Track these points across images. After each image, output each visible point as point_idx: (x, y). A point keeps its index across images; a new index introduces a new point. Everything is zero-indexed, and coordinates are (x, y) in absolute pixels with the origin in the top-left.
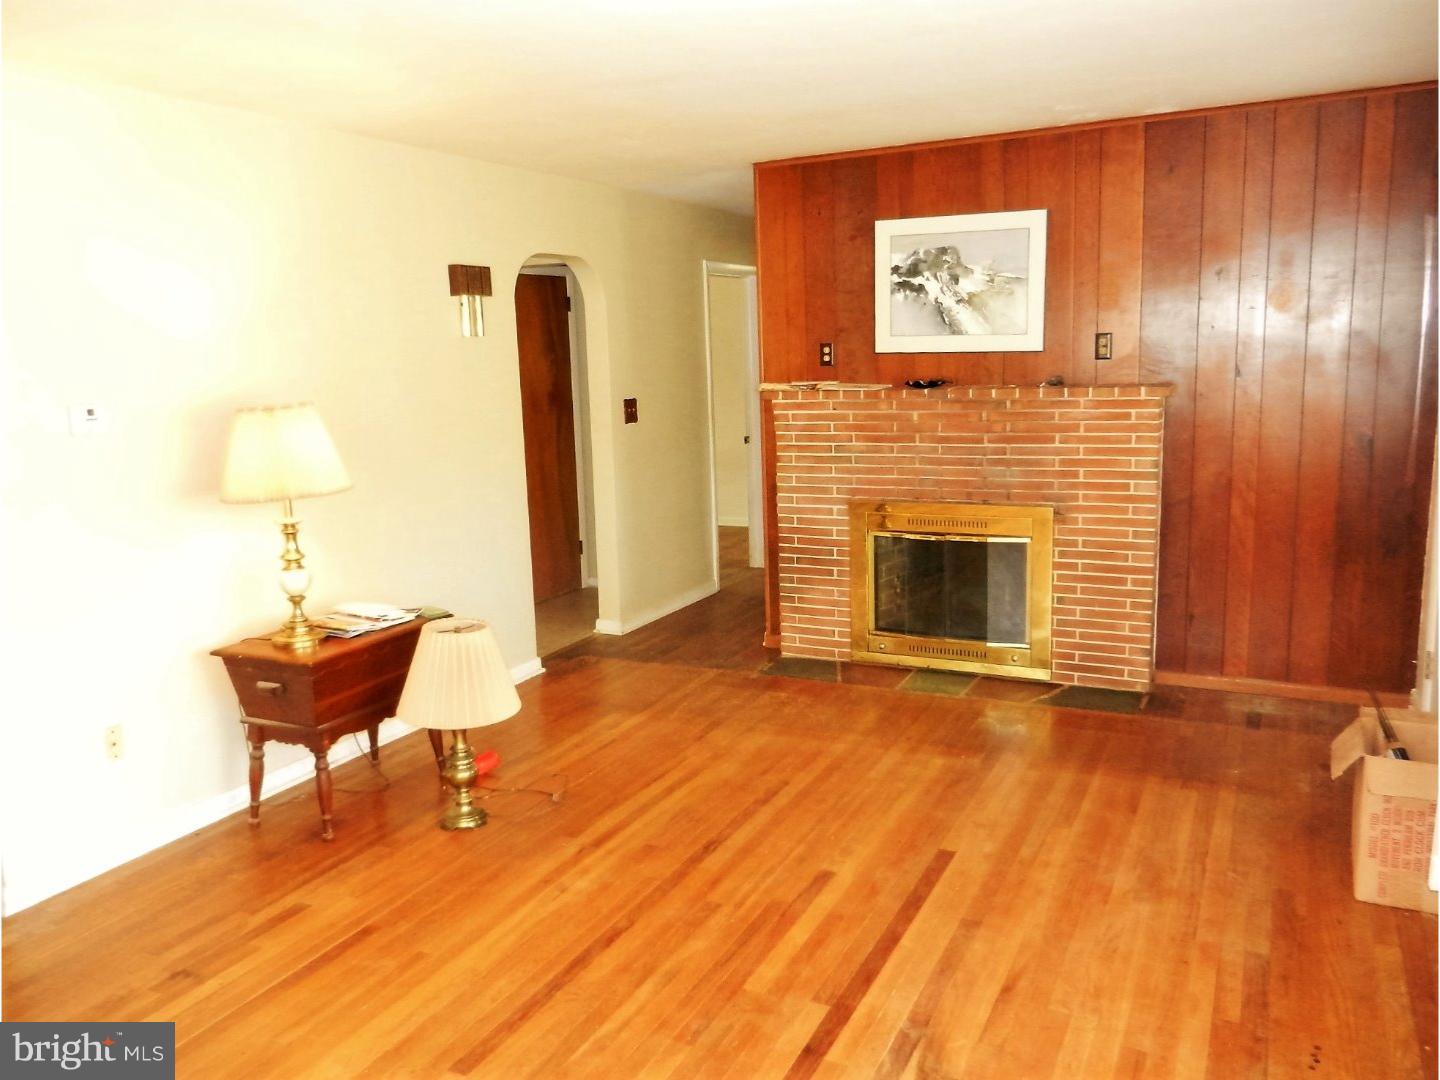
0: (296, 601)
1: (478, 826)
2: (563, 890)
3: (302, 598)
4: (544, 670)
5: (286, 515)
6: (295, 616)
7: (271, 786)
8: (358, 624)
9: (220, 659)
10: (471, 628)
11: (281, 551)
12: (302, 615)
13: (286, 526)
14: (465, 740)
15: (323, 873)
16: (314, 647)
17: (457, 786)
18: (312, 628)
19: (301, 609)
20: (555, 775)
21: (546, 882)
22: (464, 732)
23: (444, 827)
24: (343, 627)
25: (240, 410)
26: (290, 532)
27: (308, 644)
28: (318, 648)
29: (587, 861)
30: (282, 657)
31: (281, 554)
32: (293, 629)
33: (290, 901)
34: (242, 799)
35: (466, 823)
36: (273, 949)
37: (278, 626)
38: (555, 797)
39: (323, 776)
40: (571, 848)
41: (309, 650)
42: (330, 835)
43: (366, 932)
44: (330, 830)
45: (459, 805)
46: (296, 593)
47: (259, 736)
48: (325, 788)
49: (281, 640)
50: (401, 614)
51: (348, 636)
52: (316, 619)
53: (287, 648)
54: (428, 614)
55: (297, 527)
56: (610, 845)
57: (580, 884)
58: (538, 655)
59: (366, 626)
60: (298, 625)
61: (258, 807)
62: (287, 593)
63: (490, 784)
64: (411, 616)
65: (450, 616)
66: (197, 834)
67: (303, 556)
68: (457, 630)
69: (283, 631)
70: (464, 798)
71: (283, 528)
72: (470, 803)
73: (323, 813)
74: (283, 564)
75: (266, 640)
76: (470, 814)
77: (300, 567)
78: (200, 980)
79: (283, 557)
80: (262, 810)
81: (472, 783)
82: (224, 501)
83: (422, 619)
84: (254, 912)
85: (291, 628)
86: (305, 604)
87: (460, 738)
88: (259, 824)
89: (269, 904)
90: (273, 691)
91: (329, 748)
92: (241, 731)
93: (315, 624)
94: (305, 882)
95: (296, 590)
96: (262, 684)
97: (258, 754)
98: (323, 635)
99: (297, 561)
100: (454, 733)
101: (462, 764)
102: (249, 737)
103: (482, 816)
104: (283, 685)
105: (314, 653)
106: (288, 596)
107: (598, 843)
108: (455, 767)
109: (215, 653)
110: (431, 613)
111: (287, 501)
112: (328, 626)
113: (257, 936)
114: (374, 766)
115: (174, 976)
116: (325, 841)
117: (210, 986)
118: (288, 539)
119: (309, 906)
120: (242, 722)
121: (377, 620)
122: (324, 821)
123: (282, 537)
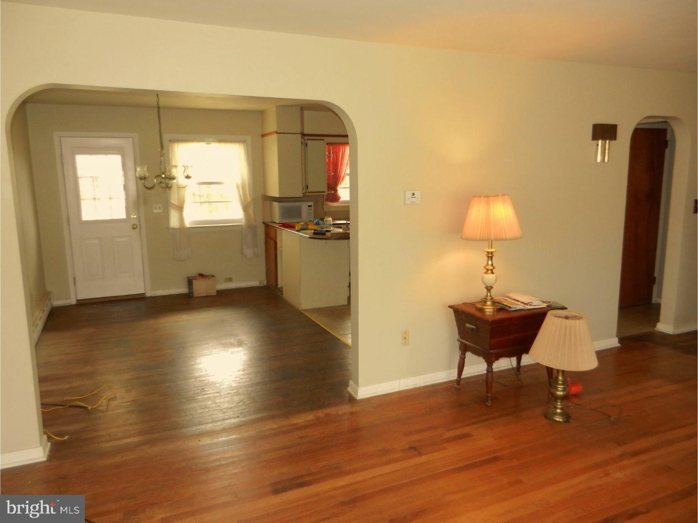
0: (489, 289)
1: (564, 422)
2: (607, 475)
3: (492, 288)
4: (619, 345)
5: (489, 248)
6: (487, 296)
7: (466, 373)
8: (517, 304)
9: (451, 310)
10: (575, 318)
11: (485, 264)
12: (491, 296)
13: (488, 252)
14: (563, 376)
15: (482, 421)
16: (494, 312)
17: (556, 398)
18: (494, 303)
19: (490, 293)
20: (614, 406)
21: (597, 466)
22: (563, 372)
23: (546, 417)
24: (509, 305)
25: (474, 196)
26: (490, 256)
27: (491, 310)
28: (495, 313)
29: (625, 462)
30: (478, 314)
31: (484, 266)
32: (485, 302)
33: (466, 430)
34: (454, 375)
35: (558, 419)
36: (453, 451)
37: (479, 300)
38: (612, 419)
39: (490, 375)
40: (617, 451)
41: (491, 313)
42: (489, 404)
43: (496, 459)
44: (489, 401)
45: (556, 408)
46: (489, 285)
47: (464, 349)
48: (490, 380)
49: (479, 306)
50: (539, 303)
51: (510, 310)
52: (497, 298)
53: (482, 310)
54: (554, 305)
55: (493, 254)
56: (643, 457)
57: (618, 475)
58: (617, 336)
59: (521, 307)
60: (488, 300)
61: (460, 381)
62: (484, 284)
63: (575, 400)
64: (544, 305)
65: (566, 308)
66: (433, 386)
67: (494, 268)
68: (567, 318)
69: (480, 302)
70: (559, 405)
71: (487, 253)
72: (561, 409)
73: (487, 392)
74: (485, 271)
75: (472, 305)
76: (560, 414)
77: (492, 273)
78: (420, 454)
79: (485, 267)
80: (461, 382)
81: (564, 398)
82: (462, 238)
83: (550, 308)
84: (449, 430)
85: (484, 301)
86: (492, 291)
87: (560, 374)
88: (459, 389)
89: (456, 428)
90: (472, 329)
91: (494, 362)
92: (457, 344)
93: (496, 301)
94: (474, 423)
95: (489, 284)
96: (468, 325)
97: (463, 357)
98: (499, 307)
99: (492, 270)
100: (558, 371)
101: (560, 387)
102: (460, 348)
103: (567, 417)
104: (477, 328)
105: (493, 315)
106: (485, 286)
107: (635, 454)
108: (556, 389)
109: (450, 307)
110: (555, 306)
111: (490, 242)
112: (502, 303)
113: (448, 442)
114: (517, 375)
115: (411, 448)
116: (487, 405)
117: (423, 459)
118: (488, 259)
119: (473, 436)
120: (458, 340)
121: (527, 304)
122: (487, 396)
123: (486, 258)
